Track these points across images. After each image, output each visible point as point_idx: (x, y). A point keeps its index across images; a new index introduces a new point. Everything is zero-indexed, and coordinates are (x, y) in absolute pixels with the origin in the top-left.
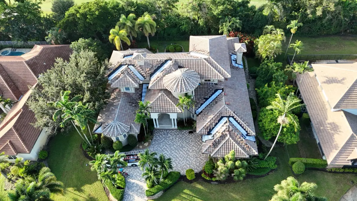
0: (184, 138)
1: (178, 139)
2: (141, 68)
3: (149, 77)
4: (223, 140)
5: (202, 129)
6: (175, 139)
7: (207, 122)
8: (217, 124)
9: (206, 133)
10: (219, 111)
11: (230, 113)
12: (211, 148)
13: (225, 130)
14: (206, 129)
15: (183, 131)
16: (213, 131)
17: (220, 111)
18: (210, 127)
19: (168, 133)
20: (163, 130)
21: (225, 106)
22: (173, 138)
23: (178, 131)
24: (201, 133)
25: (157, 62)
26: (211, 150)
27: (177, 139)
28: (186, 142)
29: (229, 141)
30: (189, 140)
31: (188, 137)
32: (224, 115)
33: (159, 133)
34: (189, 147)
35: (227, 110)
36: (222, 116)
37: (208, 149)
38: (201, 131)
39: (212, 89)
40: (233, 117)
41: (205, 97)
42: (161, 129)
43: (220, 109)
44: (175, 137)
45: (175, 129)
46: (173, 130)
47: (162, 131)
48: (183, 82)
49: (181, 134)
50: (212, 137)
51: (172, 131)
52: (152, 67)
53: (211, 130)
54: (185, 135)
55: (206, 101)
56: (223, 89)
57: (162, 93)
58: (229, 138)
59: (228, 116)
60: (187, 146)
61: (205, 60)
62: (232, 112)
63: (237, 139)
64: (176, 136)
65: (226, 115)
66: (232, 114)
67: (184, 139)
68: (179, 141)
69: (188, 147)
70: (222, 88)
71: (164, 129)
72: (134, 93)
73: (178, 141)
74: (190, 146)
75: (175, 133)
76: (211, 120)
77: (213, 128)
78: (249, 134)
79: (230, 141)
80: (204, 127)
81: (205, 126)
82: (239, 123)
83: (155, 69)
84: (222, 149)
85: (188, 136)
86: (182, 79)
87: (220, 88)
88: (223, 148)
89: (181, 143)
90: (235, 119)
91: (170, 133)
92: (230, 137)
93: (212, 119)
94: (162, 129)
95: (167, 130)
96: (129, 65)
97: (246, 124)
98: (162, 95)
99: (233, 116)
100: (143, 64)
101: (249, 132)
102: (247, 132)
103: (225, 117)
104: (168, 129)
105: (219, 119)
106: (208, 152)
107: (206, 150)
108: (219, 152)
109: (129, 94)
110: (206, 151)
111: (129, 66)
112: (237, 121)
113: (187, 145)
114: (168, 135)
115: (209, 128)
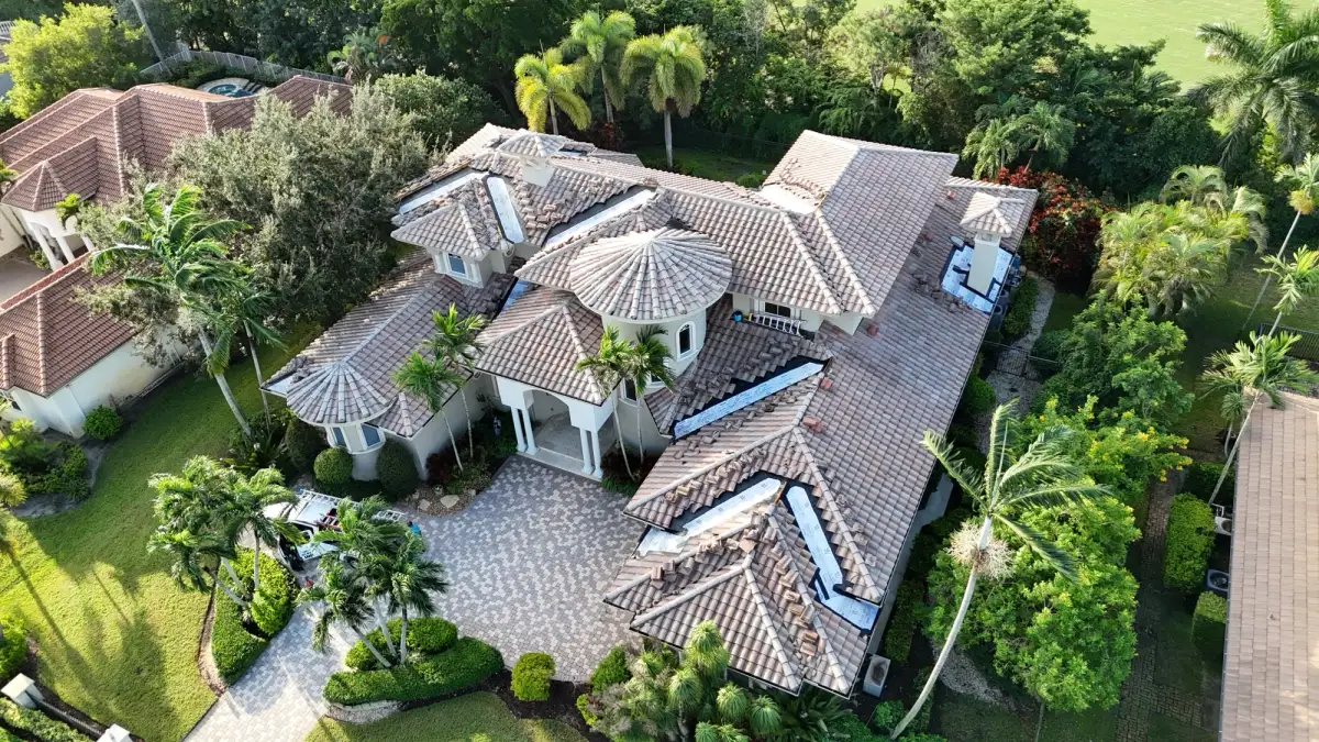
0: (603, 527)
1: (581, 522)
2: (529, 196)
3: (543, 237)
4: (716, 573)
5: (653, 500)
6: (570, 519)
7: (687, 477)
8: (724, 496)
9: (663, 518)
10: (758, 443)
11: (802, 465)
12: (651, 590)
13: (741, 533)
14: (669, 506)
15: (617, 499)
16: (699, 522)
17: (765, 447)
18: (693, 498)
19: (556, 486)
20: (544, 471)
21: (791, 432)
22: (561, 513)
23: (600, 490)
24: (643, 515)
25: (600, 185)
26: (646, 600)
27: (577, 520)
28: (602, 543)
29: (736, 585)
30: (618, 540)
31: (622, 529)
32: (772, 470)
33: (524, 477)
34: (603, 567)
35: (798, 449)
36: (764, 468)
37: (636, 592)
38: (647, 506)
39: (784, 351)
40: (809, 488)
41: (738, 376)
42: (538, 464)
43: (768, 437)
44: (572, 511)
45: (590, 482)
46: (580, 480)
47: (539, 473)
48: (639, 277)
49: (604, 507)
50: (678, 546)
51: (576, 486)
52: (570, 198)
53: (689, 514)
54: (615, 516)
55: (735, 393)
56: (826, 364)
57: (558, 307)
58: (742, 573)
59: (789, 476)
60: (597, 563)
61: (787, 220)
62: (813, 468)
63: (779, 588)
64: (579, 509)
65: (780, 473)
66: (812, 476)
67: (603, 532)
68: (578, 531)
69: (599, 566)
70: (824, 358)
71: (549, 468)
72: (477, 291)
73: (573, 529)
74: (609, 564)
75: (583, 496)
76: (706, 474)
77: (703, 509)
78: (852, 585)
79: (741, 584)
80: (664, 495)
81: (674, 490)
82: (824, 523)
83: (578, 209)
84: (691, 611)
85: (624, 525)
86: (643, 261)
87: (817, 357)
88: (698, 606)
89: (579, 543)
90: (814, 501)
91: (566, 489)
92: (751, 568)
93: (716, 469)
94: (543, 466)
95: (558, 472)
96: (492, 174)
97: (858, 538)
98: (556, 314)
99: (812, 483)
100: (543, 183)
101: (852, 578)
102: (845, 572)
103: (774, 476)
104: (564, 473)
105: (745, 476)
106: (632, 601)
107: (627, 592)
108: (673, 620)
109: (458, 285)
110: (624, 597)
111: (491, 181)
112: (819, 512)
113: (601, 559)
114: (550, 493)
115: (684, 503)
